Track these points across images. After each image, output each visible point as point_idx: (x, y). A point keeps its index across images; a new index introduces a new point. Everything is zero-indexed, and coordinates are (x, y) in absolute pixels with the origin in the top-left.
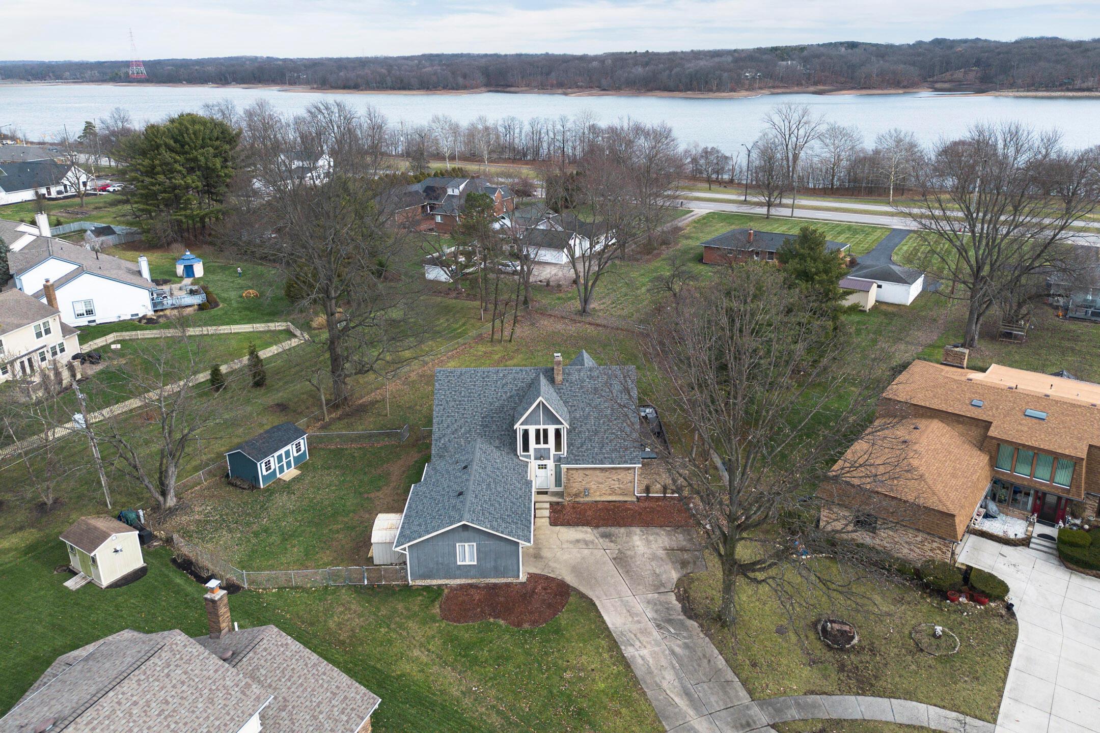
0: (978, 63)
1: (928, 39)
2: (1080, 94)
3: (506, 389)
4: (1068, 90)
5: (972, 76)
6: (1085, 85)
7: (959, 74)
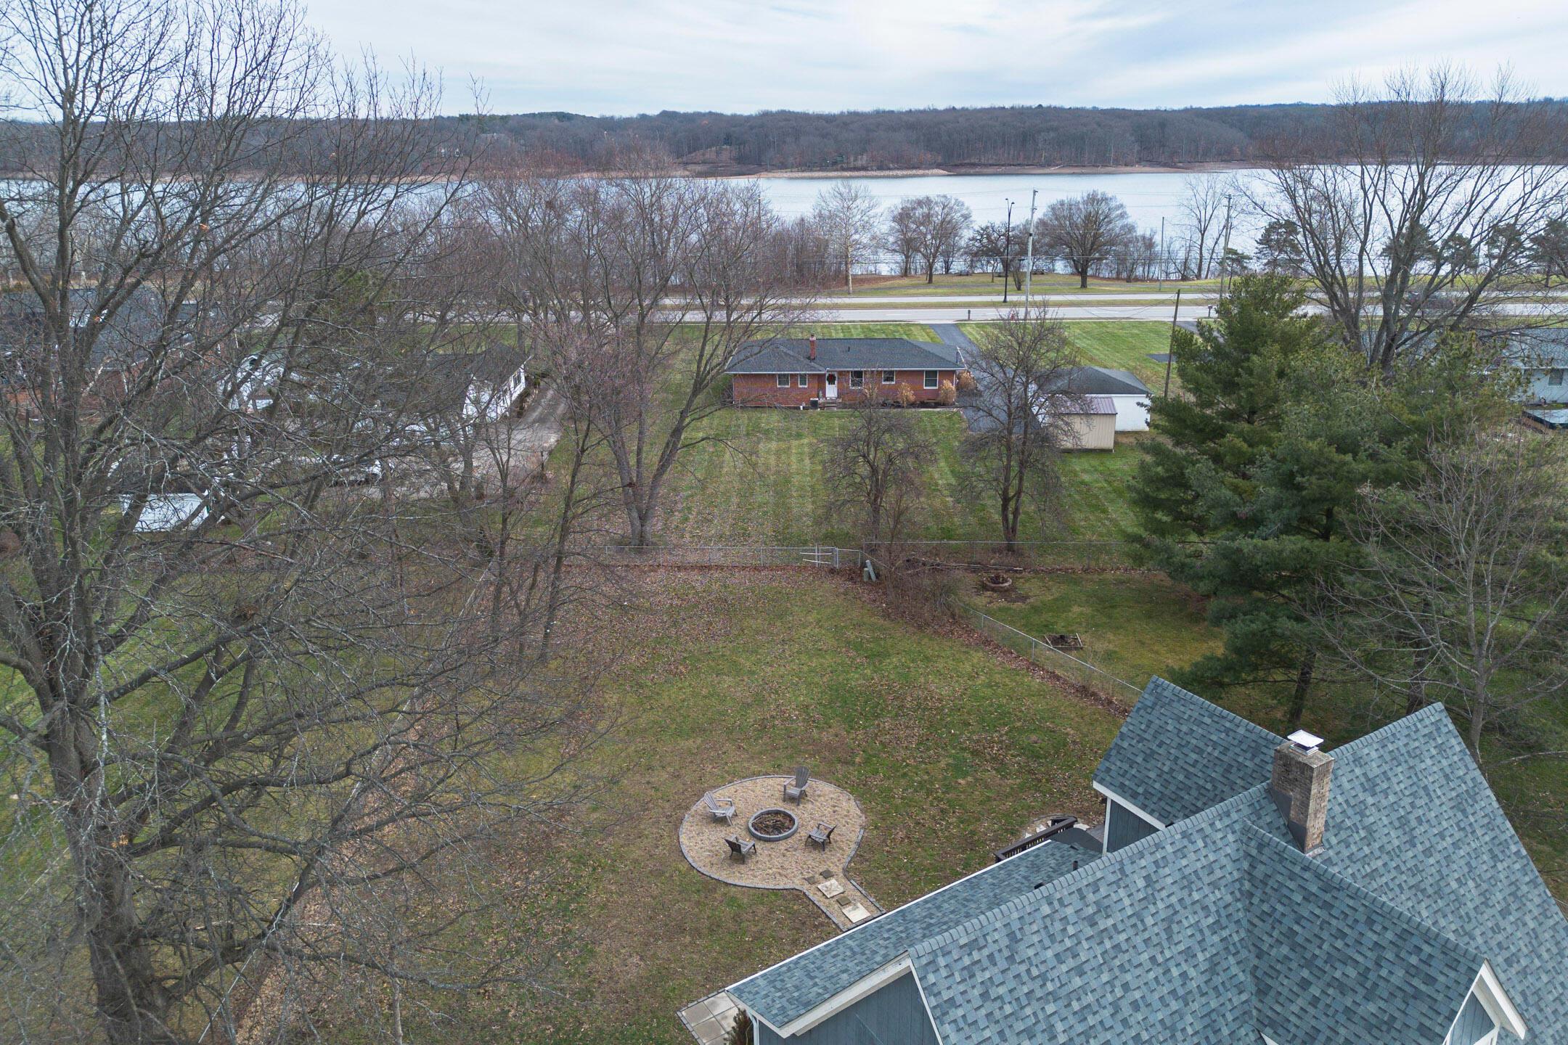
0: (728, 140)
1: (654, 111)
2: (856, 174)
3: (1184, 938)
4: (843, 169)
5: (725, 156)
6: (859, 163)
7: (710, 154)
